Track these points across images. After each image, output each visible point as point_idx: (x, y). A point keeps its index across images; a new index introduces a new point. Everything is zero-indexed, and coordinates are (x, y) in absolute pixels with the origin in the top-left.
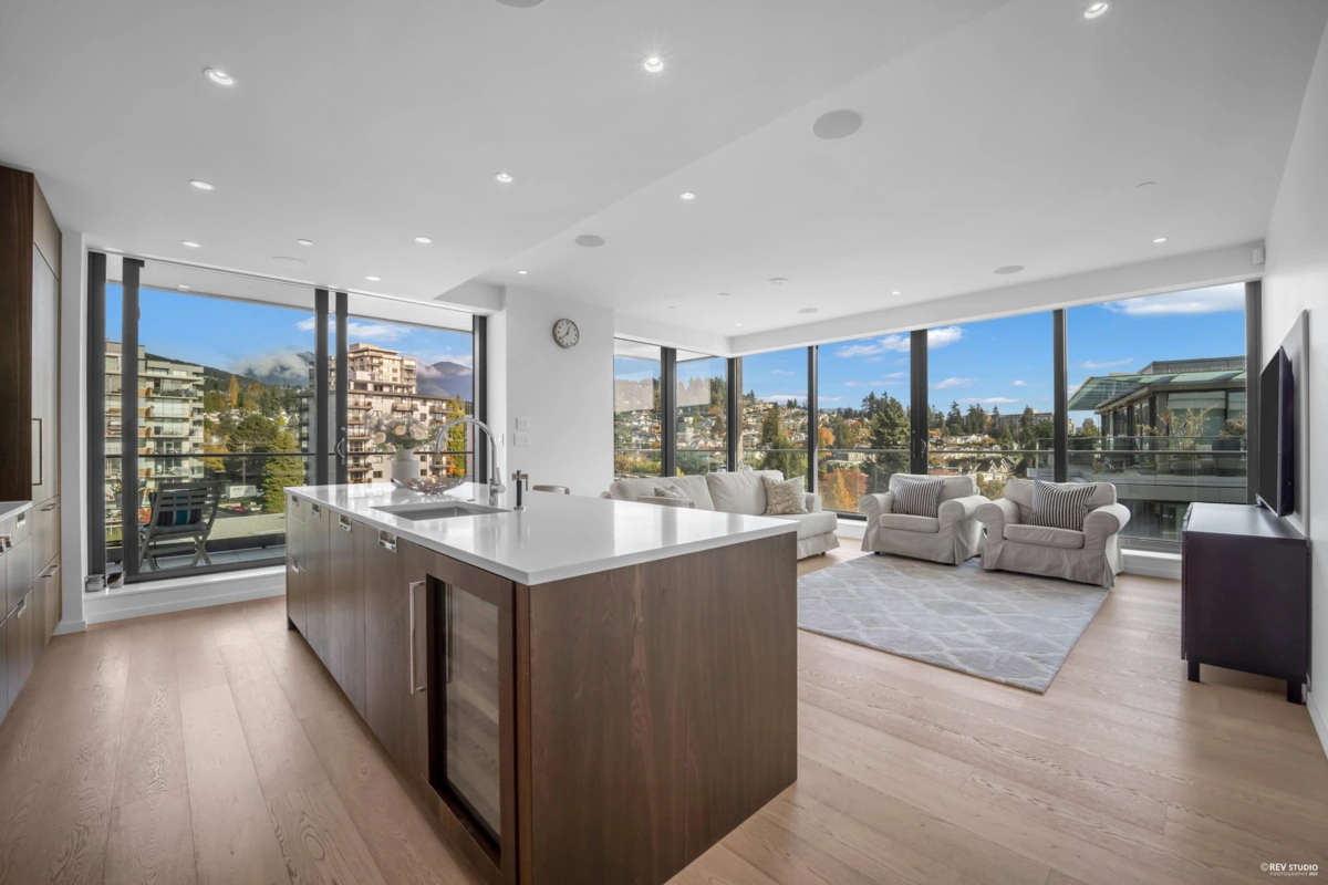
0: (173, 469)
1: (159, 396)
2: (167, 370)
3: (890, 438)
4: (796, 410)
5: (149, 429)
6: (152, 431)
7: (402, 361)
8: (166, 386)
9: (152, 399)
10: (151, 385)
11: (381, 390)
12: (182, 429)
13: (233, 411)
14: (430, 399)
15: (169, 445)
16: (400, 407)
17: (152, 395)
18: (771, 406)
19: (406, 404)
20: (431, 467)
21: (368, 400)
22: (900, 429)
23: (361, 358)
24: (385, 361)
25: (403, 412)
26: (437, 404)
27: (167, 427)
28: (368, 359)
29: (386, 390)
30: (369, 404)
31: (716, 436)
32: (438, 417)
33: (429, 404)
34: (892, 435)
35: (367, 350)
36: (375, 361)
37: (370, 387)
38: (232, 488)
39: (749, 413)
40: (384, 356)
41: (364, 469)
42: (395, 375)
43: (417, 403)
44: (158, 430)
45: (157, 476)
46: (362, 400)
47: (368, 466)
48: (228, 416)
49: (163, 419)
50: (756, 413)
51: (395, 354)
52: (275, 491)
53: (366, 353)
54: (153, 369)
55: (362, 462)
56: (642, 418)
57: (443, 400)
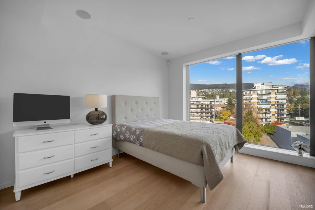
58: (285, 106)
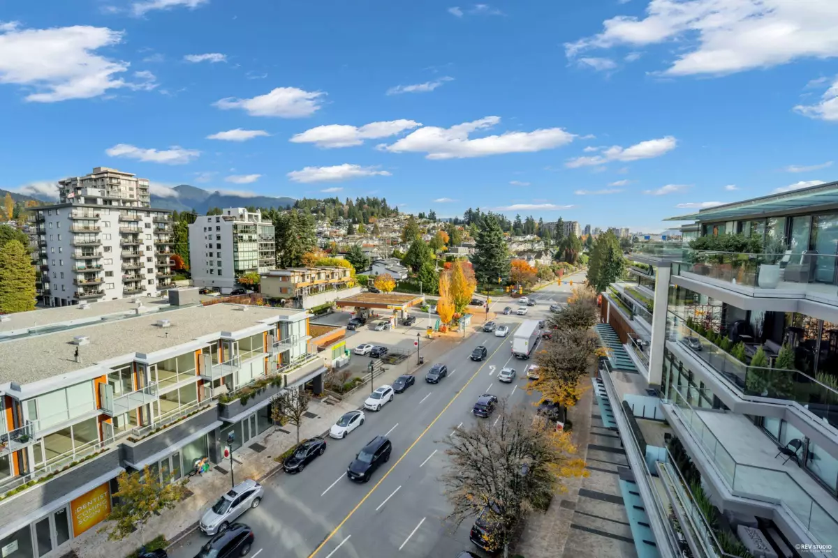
3: (489, 239)
4: (424, 219)
7: (137, 181)
11: (111, 204)
14: (153, 212)
16: (125, 218)
18: (409, 217)
19: (131, 215)
20: (156, 266)
21: (96, 212)
22: (494, 232)
23: (102, 179)
24: (122, 181)
25: (129, 222)
26: (160, 216)
28: (108, 179)
29: (115, 204)
30: (98, 216)
31: (374, 238)
32: (161, 226)
33: (153, 215)
34: (489, 236)
35: (107, 173)
36: (114, 181)
37: (100, 202)
39: (395, 222)
40: (121, 177)
41: (96, 270)
42: (132, 193)
43: (142, 215)
46: (91, 213)
47: (100, 267)
50: (399, 222)
51: (131, 176)
52: (6, 292)
53: (106, 175)
55: (94, 264)
56: (325, 225)
57: (164, 213)
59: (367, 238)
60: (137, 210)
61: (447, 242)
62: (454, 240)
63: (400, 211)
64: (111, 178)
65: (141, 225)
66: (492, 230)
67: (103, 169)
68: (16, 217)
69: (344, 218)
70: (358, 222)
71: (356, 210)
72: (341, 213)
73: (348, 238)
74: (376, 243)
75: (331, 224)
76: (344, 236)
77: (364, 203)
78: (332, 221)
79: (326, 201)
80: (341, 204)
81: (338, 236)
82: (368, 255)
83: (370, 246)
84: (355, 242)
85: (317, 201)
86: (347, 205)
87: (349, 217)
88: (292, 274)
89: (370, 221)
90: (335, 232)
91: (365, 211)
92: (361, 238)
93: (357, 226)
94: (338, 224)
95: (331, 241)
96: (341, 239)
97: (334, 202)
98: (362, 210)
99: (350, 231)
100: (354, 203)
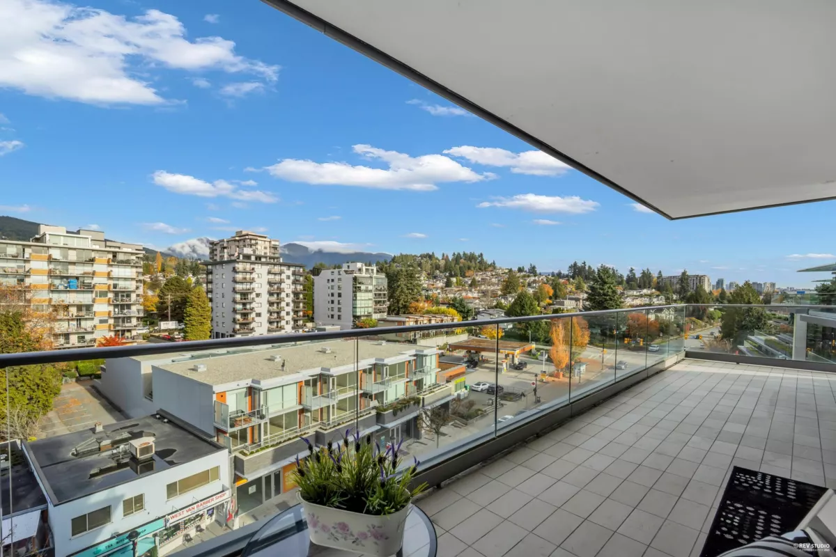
0: (125, 311)
1: (116, 263)
2: (119, 248)
3: (601, 291)
4: (524, 273)
5: (110, 285)
6: (112, 287)
7: (270, 242)
8: (120, 257)
9: (112, 265)
10: (110, 256)
11: (260, 260)
12: (131, 285)
13: (159, 274)
14: (293, 266)
15: (123, 296)
16: (273, 271)
17: (111, 263)
18: (507, 271)
19: (277, 269)
20: (293, 310)
21: (253, 266)
22: (608, 285)
23: (244, 240)
24: (259, 242)
25: (275, 274)
26: (297, 269)
27: (121, 284)
28: (248, 240)
29: (263, 260)
30: (253, 269)
31: (473, 290)
32: (298, 278)
33: (292, 269)
34: (602, 289)
35: (247, 235)
36: (253, 242)
37: (253, 258)
38: (162, 323)
39: (492, 275)
40: (259, 239)
41: (250, 311)
42: (265, 251)
43: (284, 268)
44: (115, 286)
45: (116, 316)
46: (248, 267)
47: (252, 309)
48: (156, 277)
49: (118, 279)
50: (497, 275)
51: (265, 237)
52: (192, 325)
53: (247, 237)
54: (110, 247)
55: (248, 307)
56: (422, 278)
57: (300, 267)
58: (133, 296)
59: (465, 290)
60: (281, 265)
61: (551, 295)
62: (559, 293)
63: (497, 265)
64: (251, 239)
65: (284, 276)
66: (605, 283)
67: (244, 233)
68: (163, 270)
69: (441, 272)
70: (455, 275)
71: (453, 265)
72: (437, 267)
73: (446, 290)
74: (476, 295)
75: (427, 278)
76: (442, 288)
77: (461, 258)
78: (428, 274)
79: (422, 256)
80: (437, 259)
81: (437, 289)
82: (471, 306)
83: (470, 298)
84: (455, 294)
85: (413, 256)
86: (443, 259)
87: (445, 270)
88: (408, 319)
89: (467, 275)
90: (433, 285)
91: (461, 265)
92: (459, 291)
93: (454, 280)
94: (435, 277)
95: (430, 292)
96: (439, 291)
97: (430, 257)
98: (458, 264)
99: (448, 284)
100: (451, 258)
